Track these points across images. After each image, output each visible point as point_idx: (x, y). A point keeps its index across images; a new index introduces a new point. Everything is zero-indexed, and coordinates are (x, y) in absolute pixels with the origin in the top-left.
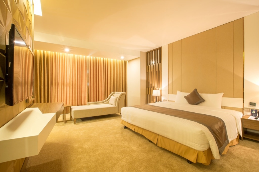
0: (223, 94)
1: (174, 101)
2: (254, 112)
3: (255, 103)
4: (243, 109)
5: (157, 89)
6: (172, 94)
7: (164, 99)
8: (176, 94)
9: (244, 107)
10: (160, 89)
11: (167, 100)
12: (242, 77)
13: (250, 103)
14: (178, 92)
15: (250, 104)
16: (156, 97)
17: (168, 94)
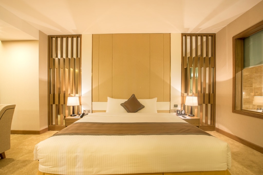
0: (156, 98)
1: (105, 111)
2: (179, 112)
3: (177, 105)
4: (170, 111)
5: (73, 95)
6: (99, 101)
7: (85, 109)
8: (106, 101)
9: (171, 109)
10: (77, 95)
11: (90, 110)
12: (169, 83)
13: (174, 105)
14: (109, 99)
15: (175, 107)
16: (73, 107)
17: (92, 101)
